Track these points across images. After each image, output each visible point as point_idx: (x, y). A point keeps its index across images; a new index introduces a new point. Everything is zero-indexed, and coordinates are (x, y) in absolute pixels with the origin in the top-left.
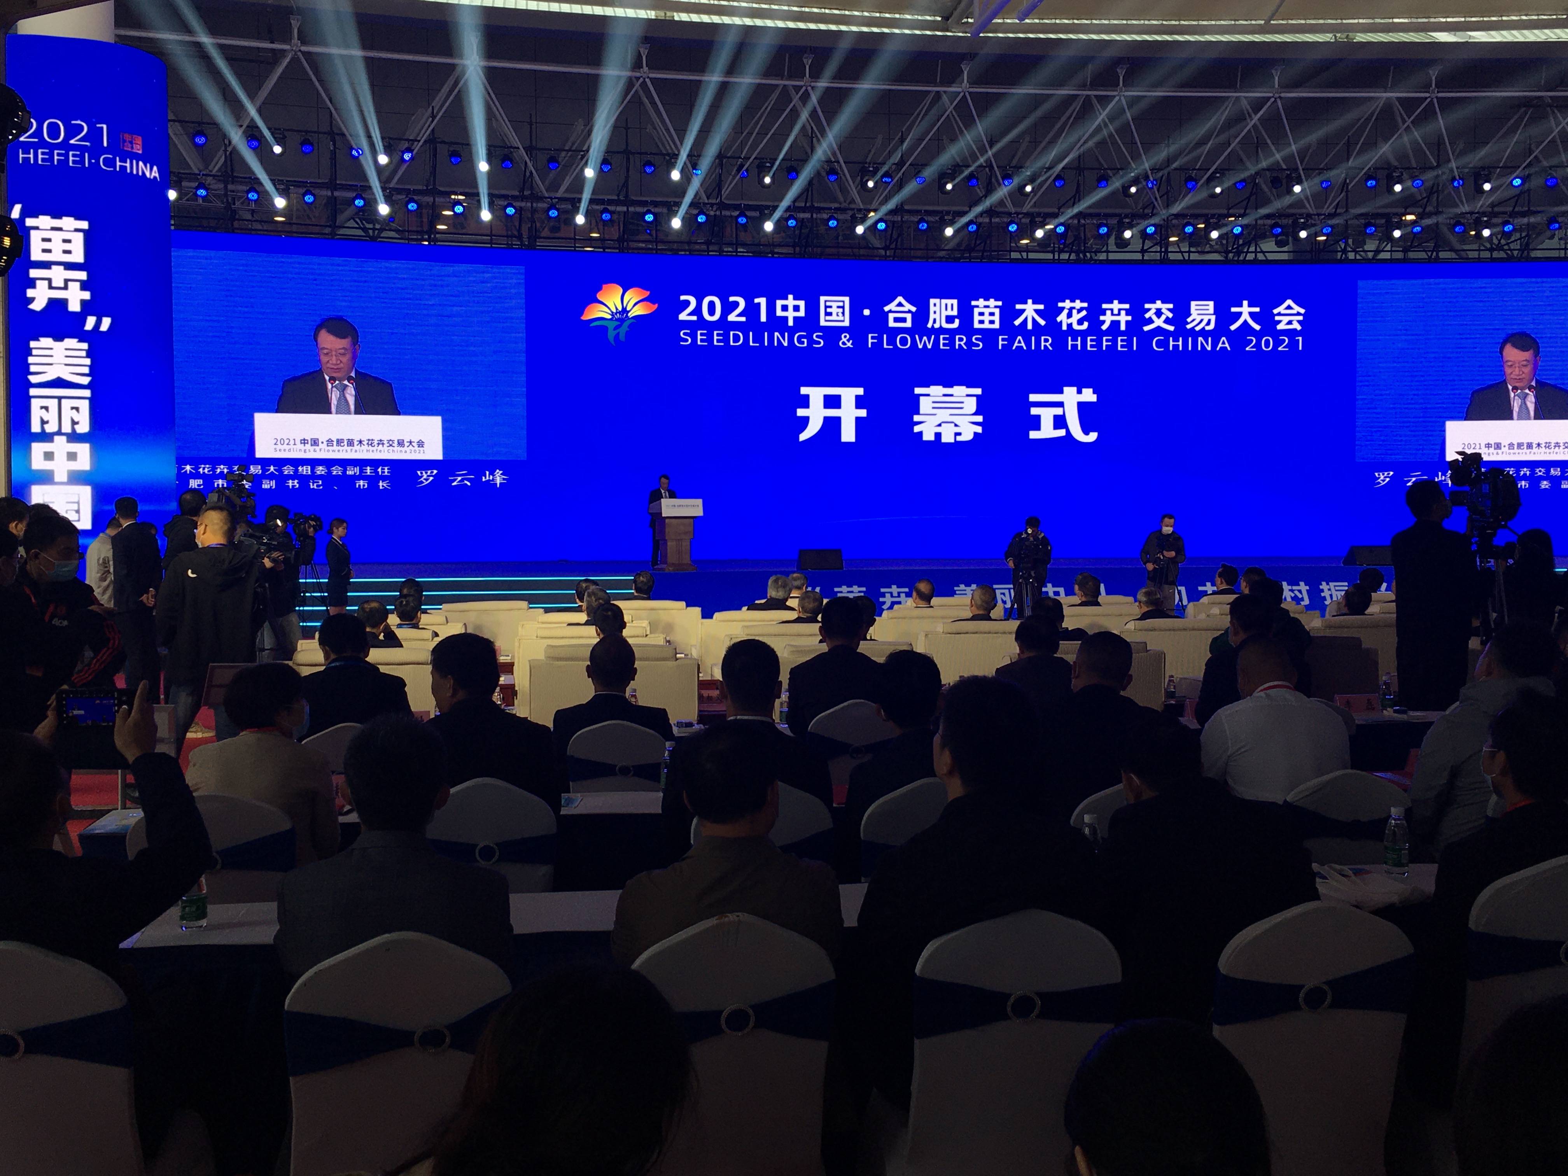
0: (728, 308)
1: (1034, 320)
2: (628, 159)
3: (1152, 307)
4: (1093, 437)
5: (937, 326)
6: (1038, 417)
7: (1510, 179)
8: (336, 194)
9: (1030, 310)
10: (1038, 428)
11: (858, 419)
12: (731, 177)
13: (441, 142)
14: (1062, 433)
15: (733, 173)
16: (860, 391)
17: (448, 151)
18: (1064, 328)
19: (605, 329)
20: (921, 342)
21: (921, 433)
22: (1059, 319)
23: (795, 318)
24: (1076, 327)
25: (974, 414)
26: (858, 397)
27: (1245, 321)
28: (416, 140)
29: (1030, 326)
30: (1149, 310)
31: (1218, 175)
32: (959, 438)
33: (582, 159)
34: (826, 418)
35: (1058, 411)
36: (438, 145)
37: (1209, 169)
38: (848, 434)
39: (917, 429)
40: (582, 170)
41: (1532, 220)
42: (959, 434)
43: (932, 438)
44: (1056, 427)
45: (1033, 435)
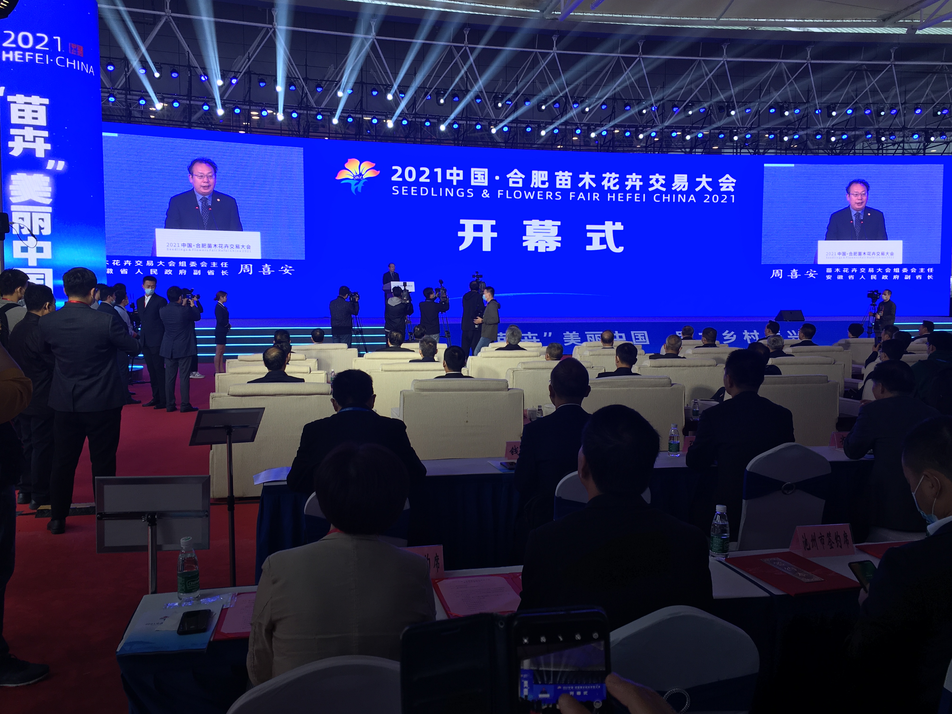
0: (420, 174)
1: (589, 184)
2: (362, 87)
3: (654, 178)
4: (621, 249)
5: (536, 186)
6: (591, 238)
7: (845, 111)
8: (192, 102)
9: (587, 179)
10: (591, 244)
11: (492, 238)
12: (421, 99)
13: (255, 74)
14: (604, 247)
15: (422, 97)
16: (493, 222)
17: (258, 79)
18: (606, 188)
19: (349, 185)
20: (527, 195)
21: (527, 247)
22: (603, 183)
23: (457, 181)
24: (612, 188)
25: (557, 236)
26: (492, 226)
27: (704, 186)
28: (238, 72)
29: (587, 187)
30: (652, 179)
31: (690, 104)
32: (548, 250)
33: (336, 86)
34: (474, 238)
35: (602, 235)
36: (252, 75)
37: (685, 101)
38: (487, 247)
39: (524, 244)
40: (336, 93)
41: (857, 133)
42: (548, 247)
43: (533, 249)
44: (601, 243)
45: (589, 248)
